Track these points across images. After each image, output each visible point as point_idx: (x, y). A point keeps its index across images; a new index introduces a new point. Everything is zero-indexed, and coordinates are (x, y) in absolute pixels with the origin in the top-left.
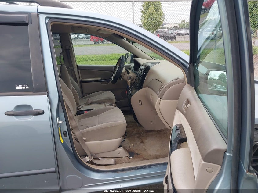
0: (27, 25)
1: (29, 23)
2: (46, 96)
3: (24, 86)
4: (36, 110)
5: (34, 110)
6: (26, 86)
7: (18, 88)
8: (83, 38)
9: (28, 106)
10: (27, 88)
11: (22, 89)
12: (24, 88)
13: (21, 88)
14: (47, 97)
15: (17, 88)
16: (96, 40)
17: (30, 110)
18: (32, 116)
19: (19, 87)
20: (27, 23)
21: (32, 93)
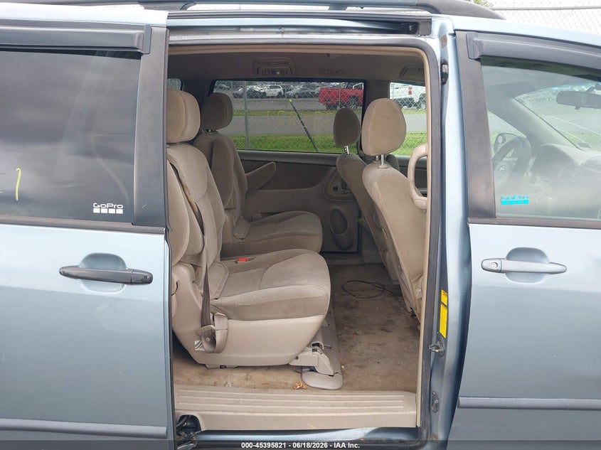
0: (138, 56)
1: (142, 52)
2: (163, 236)
3: (113, 208)
4: (134, 270)
5: (130, 270)
6: (116, 208)
7: (99, 212)
8: (297, 96)
9: (116, 259)
10: (120, 211)
11: (108, 214)
12: (112, 211)
13: (104, 211)
14: (166, 238)
15: (96, 210)
16: (332, 100)
17: (120, 270)
18: (121, 285)
19: (100, 208)
20: (139, 51)
21: (128, 225)
